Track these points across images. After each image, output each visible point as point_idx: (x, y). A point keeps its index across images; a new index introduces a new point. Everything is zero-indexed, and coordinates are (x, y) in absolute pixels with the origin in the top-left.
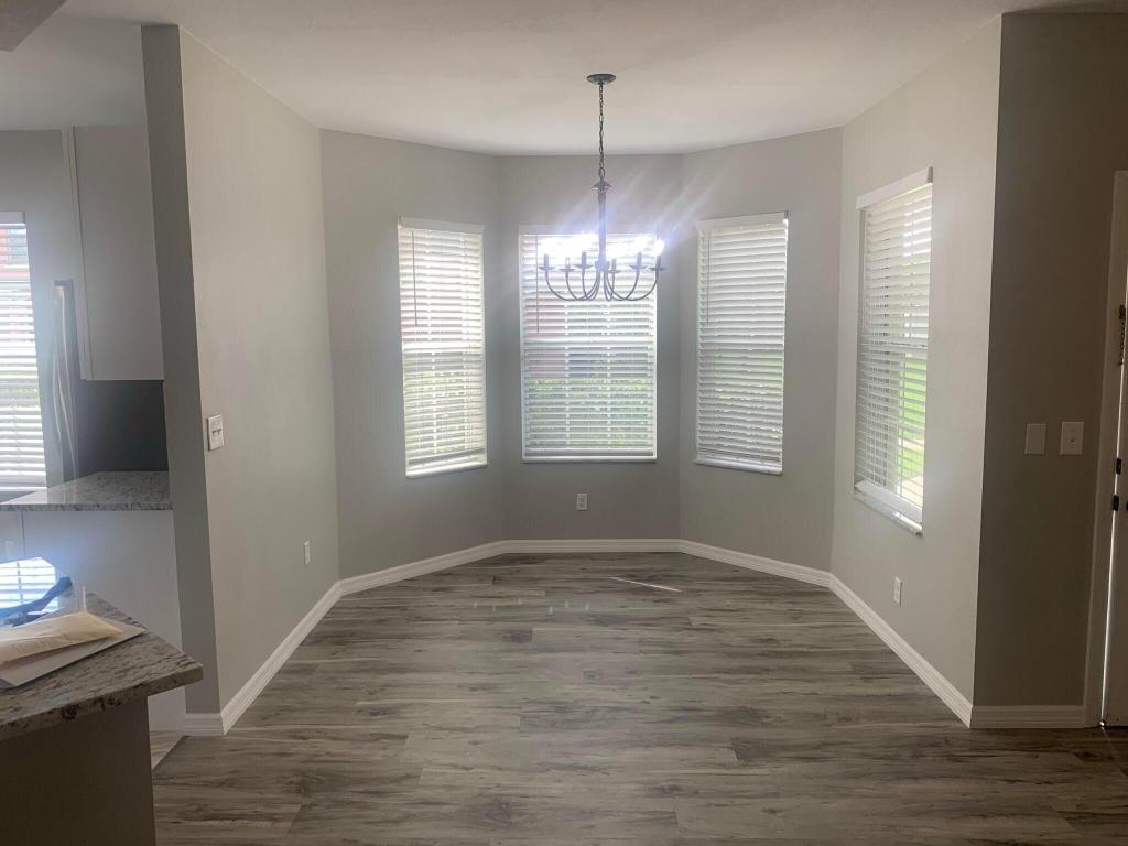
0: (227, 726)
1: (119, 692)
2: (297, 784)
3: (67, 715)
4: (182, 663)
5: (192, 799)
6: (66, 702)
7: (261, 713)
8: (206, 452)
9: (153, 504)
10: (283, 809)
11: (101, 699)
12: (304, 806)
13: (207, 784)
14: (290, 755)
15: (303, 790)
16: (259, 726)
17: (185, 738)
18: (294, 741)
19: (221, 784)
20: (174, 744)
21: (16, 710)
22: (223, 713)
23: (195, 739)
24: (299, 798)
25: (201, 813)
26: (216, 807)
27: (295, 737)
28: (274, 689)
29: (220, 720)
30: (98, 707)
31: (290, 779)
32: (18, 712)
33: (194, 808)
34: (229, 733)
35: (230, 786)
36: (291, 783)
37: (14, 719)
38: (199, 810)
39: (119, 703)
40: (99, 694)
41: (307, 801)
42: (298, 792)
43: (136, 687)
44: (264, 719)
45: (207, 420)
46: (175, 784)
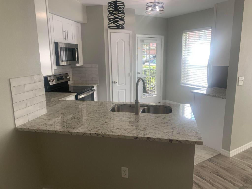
0: (231, 155)
1: (182, 140)
2: (245, 179)
3: (170, 141)
4: (199, 139)
5: (216, 169)
6: (171, 138)
7: (242, 156)
8: (237, 86)
9: (222, 97)
10: (238, 184)
11: (178, 140)
12: (244, 186)
13: (221, 167)
14: (246, 171)
15: (245, 181)
16: (240, 159)
17: (220, 154)
18: (249, 168)
19: (224, 169)
20: (217, 154)
21: (162, 136)
22: (231, 152)
23: (222, 155)
24: (243, 183)
25: (217, 173)
26: (221, 174)
27: (249, 167)
28: (248, 151)
29: (229, 154)
30: (177, 142)
31: (243, 177)
32: (162, 137)
33: (216, 171)
34: (231, 157)
35: (227, 170)
36: (243, 178)
37: (160, 138)
38: (217, 172)
39: (182, 143)
40: (178, 139)
41: (245, 185)
42: (244, 181)
43: (186, 141)
44: (242, 158)
45: (239, 78)
46: (213, 163)
